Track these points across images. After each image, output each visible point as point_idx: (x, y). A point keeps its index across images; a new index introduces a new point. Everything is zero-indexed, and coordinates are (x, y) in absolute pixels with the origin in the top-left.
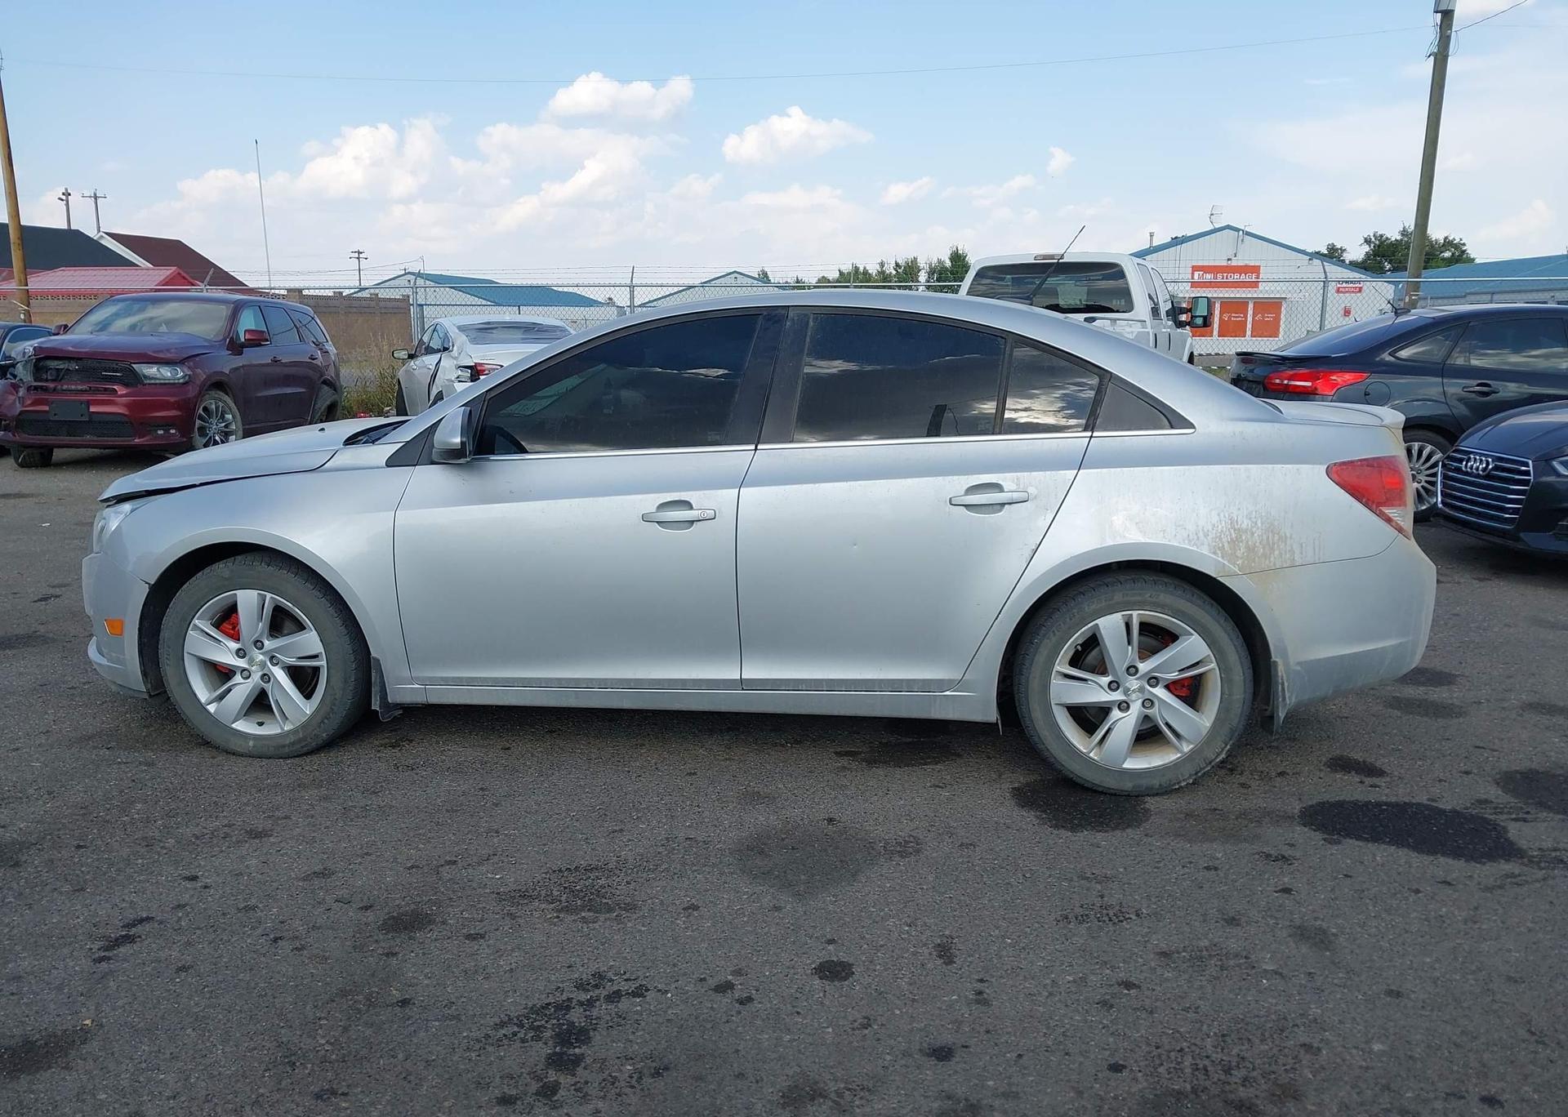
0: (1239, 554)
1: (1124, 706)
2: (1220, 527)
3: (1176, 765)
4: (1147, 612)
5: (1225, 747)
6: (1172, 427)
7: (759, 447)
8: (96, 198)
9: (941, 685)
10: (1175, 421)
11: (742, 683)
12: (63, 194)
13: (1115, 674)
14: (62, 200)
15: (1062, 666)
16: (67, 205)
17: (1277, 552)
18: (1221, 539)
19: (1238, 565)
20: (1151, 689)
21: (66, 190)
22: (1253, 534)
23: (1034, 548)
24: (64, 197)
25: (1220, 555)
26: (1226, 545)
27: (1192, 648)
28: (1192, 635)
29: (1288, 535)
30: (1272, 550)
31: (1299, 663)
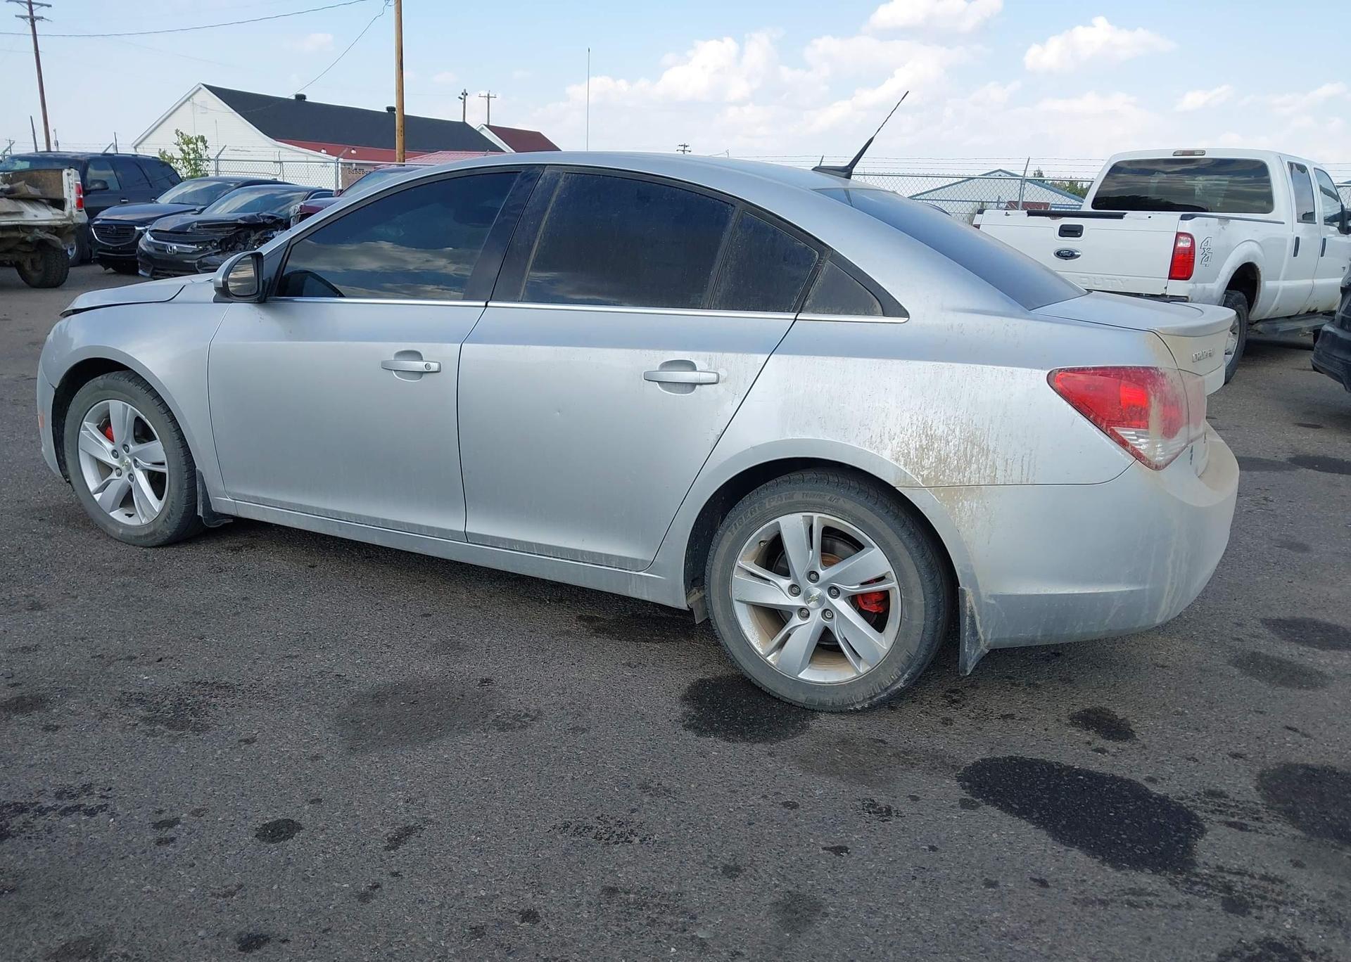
0: (926, 463)
1: (804, 613)
2: (910, 430)
3: (850, 685)
4: (828, 516)
5: (903, 675)
6: (884, 315)
7: (489, 304)
8: (489, 97)
9: (634, 564)
10: (891, 307)
11: (467, 536)
12: (463, 94)
13: (796, 579)
14: (461, 99)
15: (746, 561)
16: (464, 102)
17: (974, 466)
18: (907, 445)
19: (922, 476)
20: (830, 599)
21: (465, 90)
22: (948, 442)
23: (719, 433)
24: (462, 97)
25: (902, 463)
26: (913, 452)
27: (874, 561)
28: (874, 547)
29: (991, 448)
30: (969, 463)
31: (995, 597)
